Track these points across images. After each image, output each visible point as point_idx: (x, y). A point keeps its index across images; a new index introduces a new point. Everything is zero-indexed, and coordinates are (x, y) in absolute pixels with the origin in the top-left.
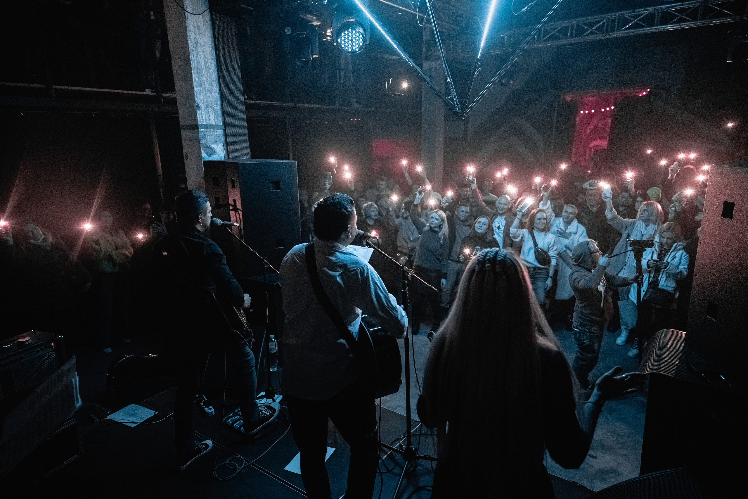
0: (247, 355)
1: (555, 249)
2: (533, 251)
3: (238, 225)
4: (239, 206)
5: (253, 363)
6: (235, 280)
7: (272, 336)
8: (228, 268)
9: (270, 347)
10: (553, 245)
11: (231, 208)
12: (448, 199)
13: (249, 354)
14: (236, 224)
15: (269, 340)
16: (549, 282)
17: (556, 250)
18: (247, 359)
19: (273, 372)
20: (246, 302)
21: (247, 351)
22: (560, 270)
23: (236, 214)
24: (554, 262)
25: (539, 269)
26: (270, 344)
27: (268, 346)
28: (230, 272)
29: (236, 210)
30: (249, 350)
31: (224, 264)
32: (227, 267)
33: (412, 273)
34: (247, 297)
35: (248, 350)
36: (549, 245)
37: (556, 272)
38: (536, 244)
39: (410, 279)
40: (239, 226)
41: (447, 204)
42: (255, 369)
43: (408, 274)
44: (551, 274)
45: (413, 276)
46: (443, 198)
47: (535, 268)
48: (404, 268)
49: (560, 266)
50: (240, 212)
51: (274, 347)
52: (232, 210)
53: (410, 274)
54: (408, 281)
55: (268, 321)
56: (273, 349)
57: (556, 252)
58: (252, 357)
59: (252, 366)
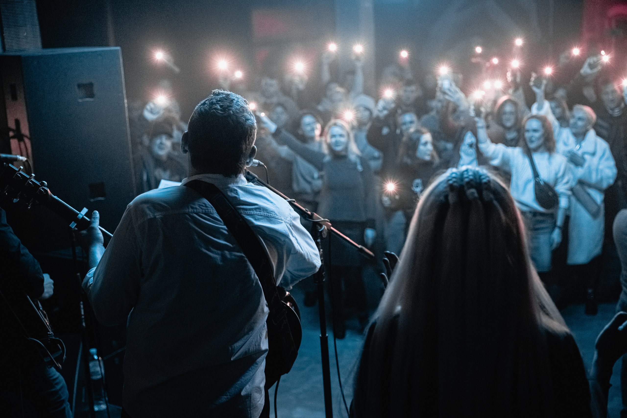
0: (51, 383)
1: (565, 180)
2: (531, 186)
3: (24, 159)
4: (25, 130)
5: (65, 394)
6: (27, 251)
7: (93, 351)
8: (12, 231)
9: (92, 370)
10: (563, 176)
11: (11, 134)
12: (387, 102)
13: (57, 381)
14: (21, 158)
15: (88, 358)
16: (556, 235)
17: (567, 183)
18: (54, 390)
19: (99, 412)
20: (46, 290)
21: (52, 377)
22: (573, 215)
23: (20, 145)
24: (563, 202)
25: (542, 214)
26: (91, 364)
27: (87, 368)
28: (15, 237)
29: (20, 137)
30: (58, 374)
31: (5, 226)
32: (11, 229)
33: (327, 225)
34: (48, 280)
35: (55, 375)
36: (556, 174)
37: (567, 219)
38: (536, 174)
39: (325, 235)
40: (27, 161)
41: (385, 112)
42: (69, 406)
43: (321, 226)
44: (560, 221)
45: (330, 231)
46: (377, 101)
47: (535, 213)
48: (314, 217)
49: (573, 209)
50: (27, 141)
51: (98, 369)
52: (13, 137)
53: (325, 227)
54: (322, 239)
55: (84, 324)
56: (96, 373)
57: (567, 186)
58: (62, 388)
59: (63, 401)
